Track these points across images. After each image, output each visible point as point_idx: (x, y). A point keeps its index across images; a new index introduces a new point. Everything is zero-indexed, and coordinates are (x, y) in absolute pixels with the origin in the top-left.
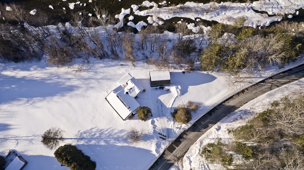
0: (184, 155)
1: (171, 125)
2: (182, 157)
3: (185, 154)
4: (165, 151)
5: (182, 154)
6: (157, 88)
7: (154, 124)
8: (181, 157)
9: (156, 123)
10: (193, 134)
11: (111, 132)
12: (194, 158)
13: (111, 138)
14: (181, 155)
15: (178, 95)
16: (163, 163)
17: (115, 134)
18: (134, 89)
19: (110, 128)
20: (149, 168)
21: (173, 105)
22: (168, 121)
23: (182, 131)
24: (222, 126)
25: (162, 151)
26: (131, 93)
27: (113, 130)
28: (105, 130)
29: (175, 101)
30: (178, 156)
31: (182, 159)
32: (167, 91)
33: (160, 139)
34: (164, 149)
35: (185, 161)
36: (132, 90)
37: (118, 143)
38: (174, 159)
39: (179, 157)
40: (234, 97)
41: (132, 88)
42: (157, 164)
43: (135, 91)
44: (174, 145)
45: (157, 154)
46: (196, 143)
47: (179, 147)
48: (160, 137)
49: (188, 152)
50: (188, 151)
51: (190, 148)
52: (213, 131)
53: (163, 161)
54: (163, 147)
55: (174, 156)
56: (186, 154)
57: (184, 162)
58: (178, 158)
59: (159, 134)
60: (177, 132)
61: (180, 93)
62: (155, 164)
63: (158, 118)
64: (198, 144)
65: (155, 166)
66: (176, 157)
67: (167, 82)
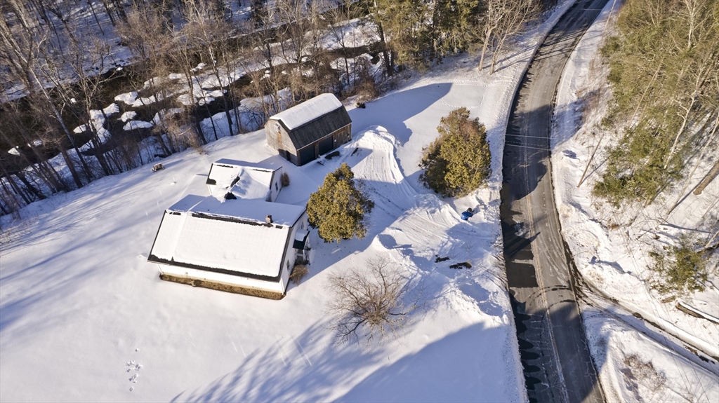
0: (575, 267)
1: (448, 215)
2: (576, 275)
3: (573, 264)
4: (511, 295)
5: (566, 268)
6: (319, 162)
7: (396, 244)
8: (573, 279)
9: (401, 237)
10: (532, 202)
11: (262, 370)
12: (610, 247)
13: (283, 393)
14: (566, 274)
15: (396, 146)
16: (547, 336)
17: (287, 368)
18: (248, 177)
19: (248, 360)
20: (528, 394)
21: (402, 170)
22: (433, 212)
23: (495, 211)
24: (570, 147)
25: (504, 302)
26: (243, 192)
27: (264, 358)
28: (227, 381)
29: (398, 161)
30: (564, 283)
31: (583, 283)
32: (356, 154)
33: (458, 271)
34: (500, 290)
35: (600, 279)
36: (244, 182)
37: (324, 391)
38: (562, 299)
39: (568, 282)
40: (521, 93)
41: (238, 179)
42: (535, 356)
43: (253, 182)
44: (517, 261)
45: (497, 318)
46: (565, 217)
47: (536, 256)
48: (451, 267)
49: (574, 253)
50: (571, 248)
51: (567, 240)
52: (565, 166)
53: (540, 331)
54: (495, 287)
55: (554, 290)
56: (576, 261)
57: (597, 284)
58: (570, 289)
59: (439, 260)
60: (485, 221)
61: (396, 139)
62: (531, 362)
63: (396, 224)
64: (569, 214)
65: (537, 369)
66: (562, 288)
67: (339, 116)
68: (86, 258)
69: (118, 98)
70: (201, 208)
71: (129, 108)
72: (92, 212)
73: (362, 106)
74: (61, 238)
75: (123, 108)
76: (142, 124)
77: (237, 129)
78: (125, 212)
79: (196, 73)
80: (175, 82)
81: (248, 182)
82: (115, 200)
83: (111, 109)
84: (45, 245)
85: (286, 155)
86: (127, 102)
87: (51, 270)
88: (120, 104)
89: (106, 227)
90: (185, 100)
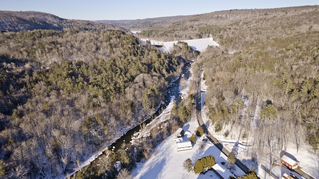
1: (201, 138)
10: (209, 135)
11: (195, 154)
12: (219, 137)
16: (218, 145)
24: (209, 128)
25: (212, 144)
37: (202, 154)
38: (217, 142)
47: (213, 140)
56: (217, 139)
59: (204, 142)
60: (206, 138)
63: (197, 140)
64: (213, 135)
81: (180, 139)
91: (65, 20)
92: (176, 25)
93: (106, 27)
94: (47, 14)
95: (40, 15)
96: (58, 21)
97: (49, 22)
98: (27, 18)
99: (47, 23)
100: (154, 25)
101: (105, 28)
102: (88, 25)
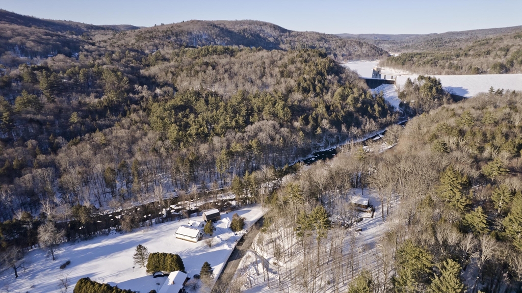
1: (232, 234)
9: (221, 237)
22: (230, 233)
23: (242, 235)
25: (234, 247)
33: (228, 242)
45: (231, 249)
54: (234, 245)
59: (226, 240)
60: (239, 236)
63: (221, 234)
66: (246, 247)
67: (218, 214)
68: (163, 234)
69: (171, 206)
70: (185, 226)
71: (173, 209)
72: (165, 227)
73: (227, 213)
74: (159, 230)
75: (172, 209)
76: (176, 213)
77: (198, 215)
78: (170, 228)
79: (193, 202)
80: (186, 203)
81: (195, 224)
82: (169, 225)
83: (168, 209)
84: (156, 231)
85: (205, 221)
86: (173, 207)
87: (156, 235)
88: (171, 208)
89: (166, 230)
90: (188, 209)
91: (290, 32)
92: (477, 45)
93: (347, 45)
94: (265, 24)
95: (256, 25)
96: (278, 33)
97: (264, 35)
98: (237, 29)
99: (260, 37)
100: (447, 45)
101: (344, 47)
102: (319, 41)
